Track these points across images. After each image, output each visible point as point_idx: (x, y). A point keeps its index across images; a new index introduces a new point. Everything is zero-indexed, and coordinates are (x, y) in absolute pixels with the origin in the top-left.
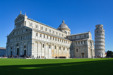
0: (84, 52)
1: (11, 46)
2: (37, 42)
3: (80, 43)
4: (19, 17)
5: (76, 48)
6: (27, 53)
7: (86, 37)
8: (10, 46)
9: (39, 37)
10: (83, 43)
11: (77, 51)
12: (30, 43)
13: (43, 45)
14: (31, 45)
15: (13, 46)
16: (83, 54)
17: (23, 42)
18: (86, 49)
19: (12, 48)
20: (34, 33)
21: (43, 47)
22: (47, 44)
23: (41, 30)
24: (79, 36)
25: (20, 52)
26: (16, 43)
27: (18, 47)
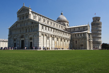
0: (83, 44)
1: (14, 38)
2: (42, 34)
3: (80, 35)
4: (22, 9)
5: (75, 40)
6: (34, 45)
7: (85, 29)
8: (12, 38)
9: (44, 30)
10: (82, 35)
11: (76, 43)
12: (36, 35)
13: (48, 37)
14: (39, 38)
15: (16, 38)
16: (82, 45)
17: (29, 35)
18: (86, 41)
19: (15, 40)
20: (40, 26)
21: (48, 39)
22: (51, 36)
23: (44, 23)
24: (78, 28)
25: (26, 44)
26: (20, 35)
27: (23, 39)
